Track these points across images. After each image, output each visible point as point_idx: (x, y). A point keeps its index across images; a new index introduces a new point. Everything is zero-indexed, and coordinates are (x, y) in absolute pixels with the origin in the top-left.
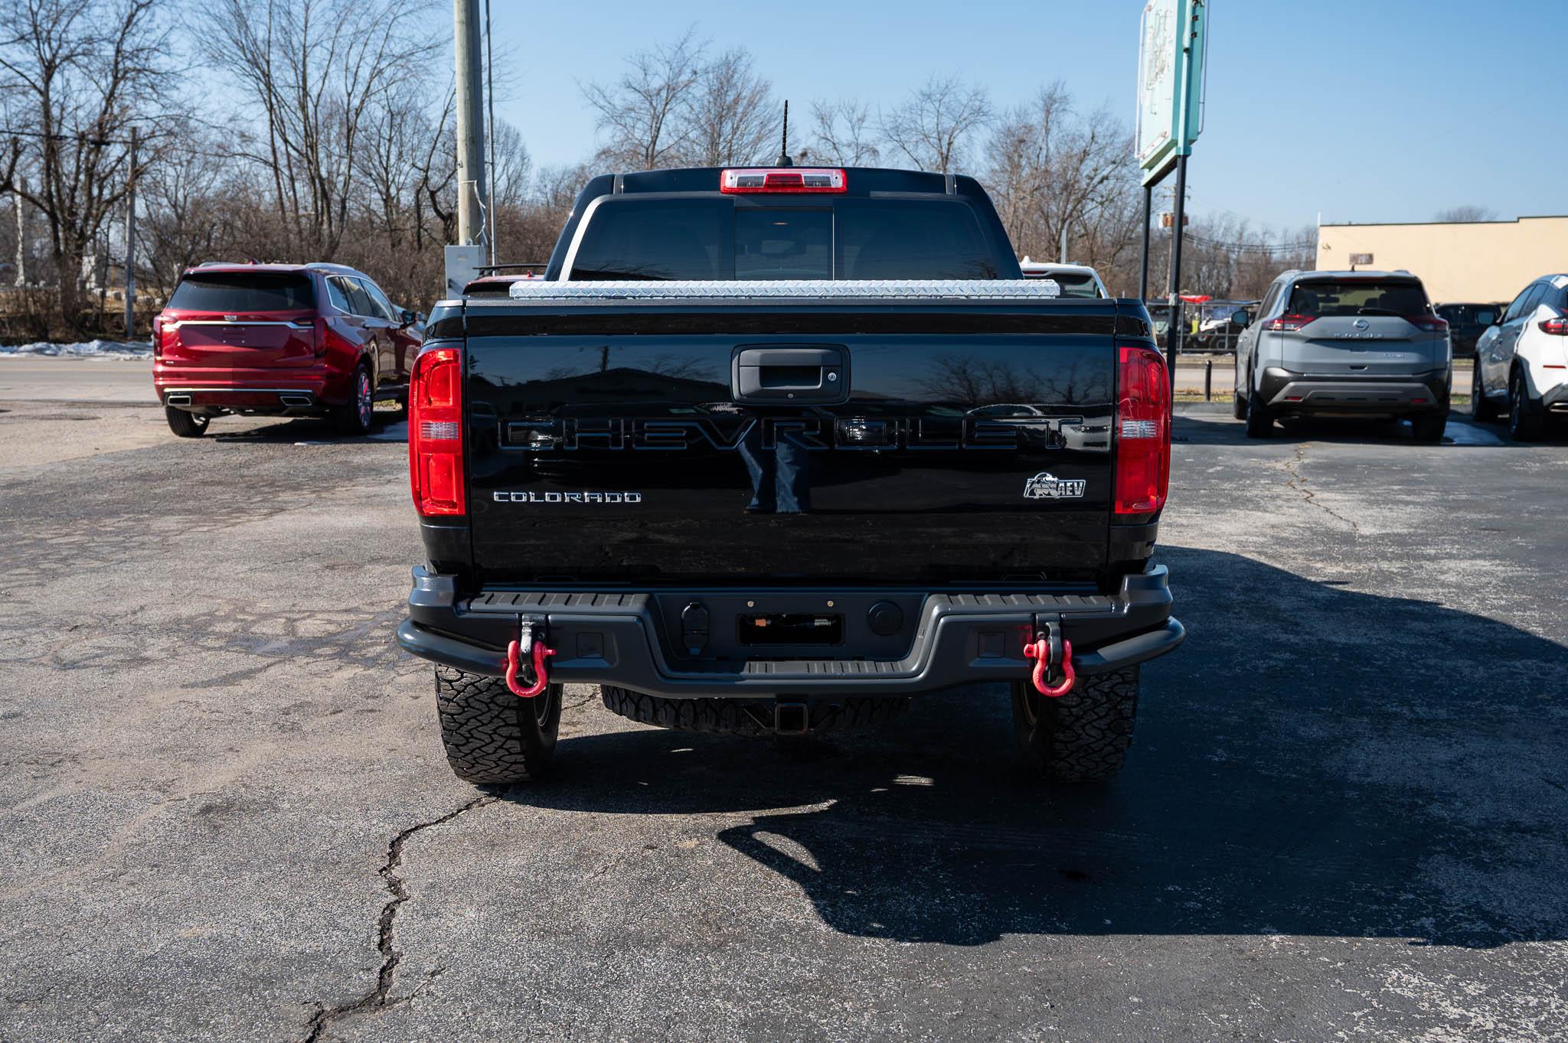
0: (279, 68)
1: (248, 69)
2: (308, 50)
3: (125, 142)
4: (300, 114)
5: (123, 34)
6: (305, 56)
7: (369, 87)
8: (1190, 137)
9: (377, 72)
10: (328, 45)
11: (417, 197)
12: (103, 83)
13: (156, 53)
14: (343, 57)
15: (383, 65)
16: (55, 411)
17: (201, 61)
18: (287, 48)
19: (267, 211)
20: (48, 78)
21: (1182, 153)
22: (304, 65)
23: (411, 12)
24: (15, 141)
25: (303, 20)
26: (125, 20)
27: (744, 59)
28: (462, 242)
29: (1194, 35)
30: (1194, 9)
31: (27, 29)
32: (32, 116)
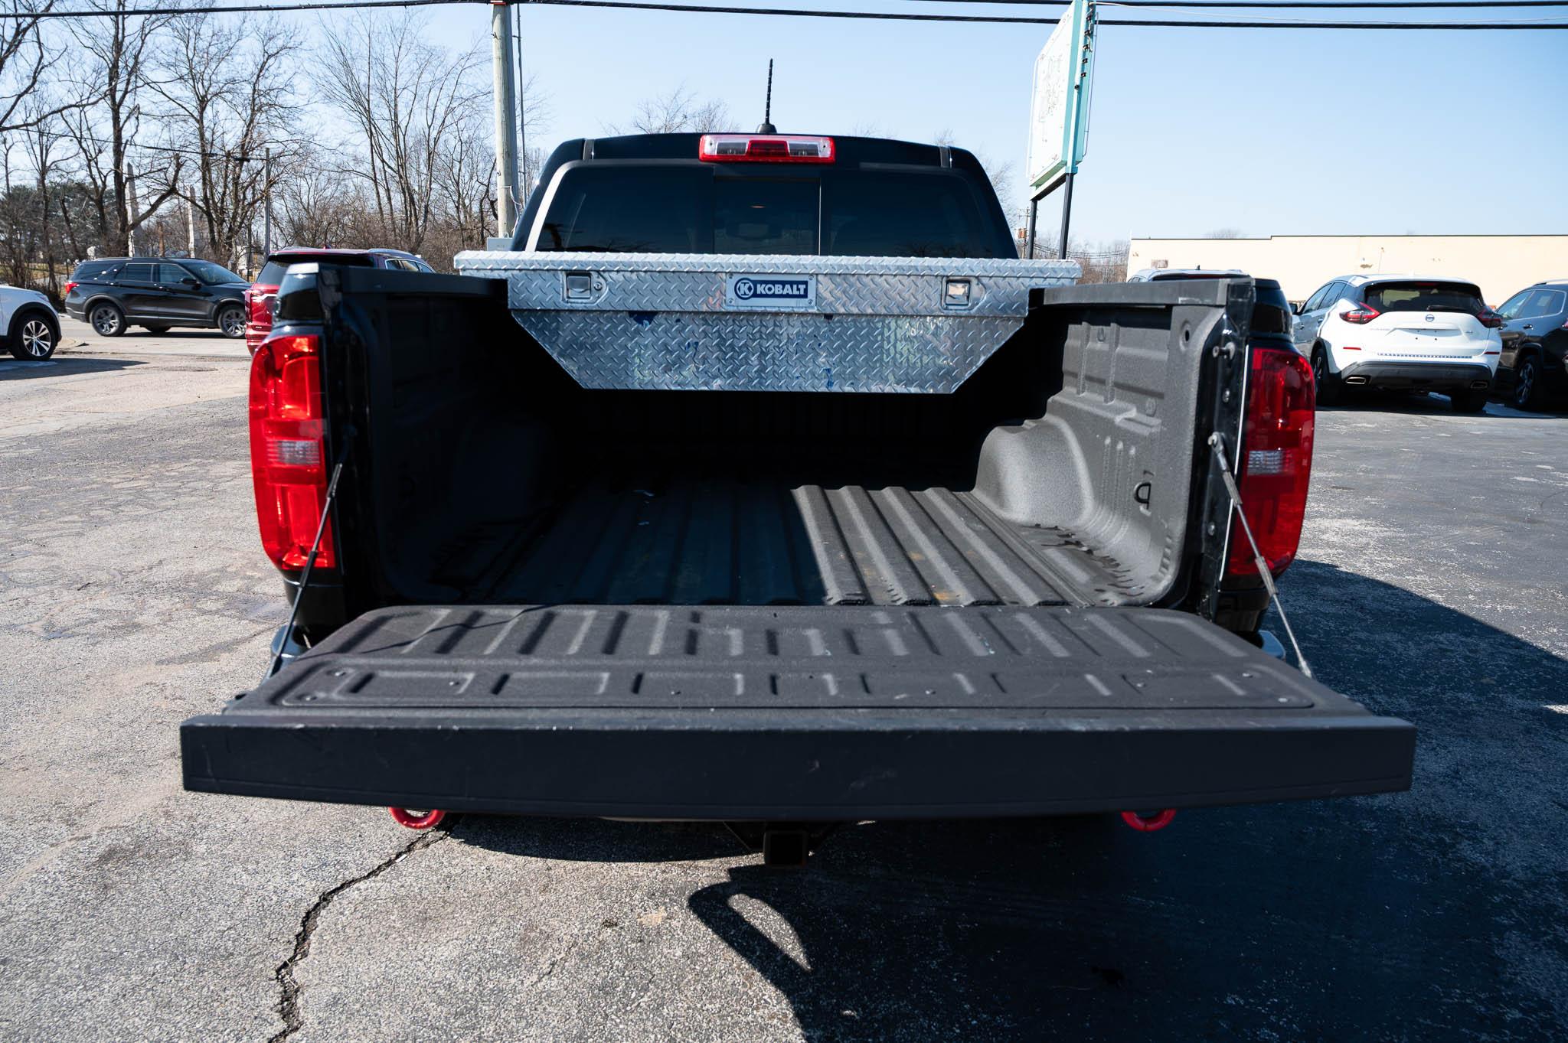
0: (377, 106)
1: (353, 106)
2: (398, 92)
3: (263, 160)
4: (393, 140)
5: (258, 76)
6: (396, 98)
7: (444, 122)
8: (1076, 159)
9: (450, 110)
10: (413, 89)
11: (481, 206)
12: (244, 115)
13: (284, 92)
14: (424, 98)
15: (455, 104)
16: (184, 364)
17: (317, 98)
18: (383, 91)
19: (369, 213)
20: (202, 110)
21: (1070, 172)
22: (396, 105)
23: (474, 65)
24: (177, 157)
25: (394, 70)
26: (259, 67)
27: (721, 107)
28: (501, 235)
29: (1084, 74)
30: (1084, 53)
31: (185, 71)
32: (191, 138)
